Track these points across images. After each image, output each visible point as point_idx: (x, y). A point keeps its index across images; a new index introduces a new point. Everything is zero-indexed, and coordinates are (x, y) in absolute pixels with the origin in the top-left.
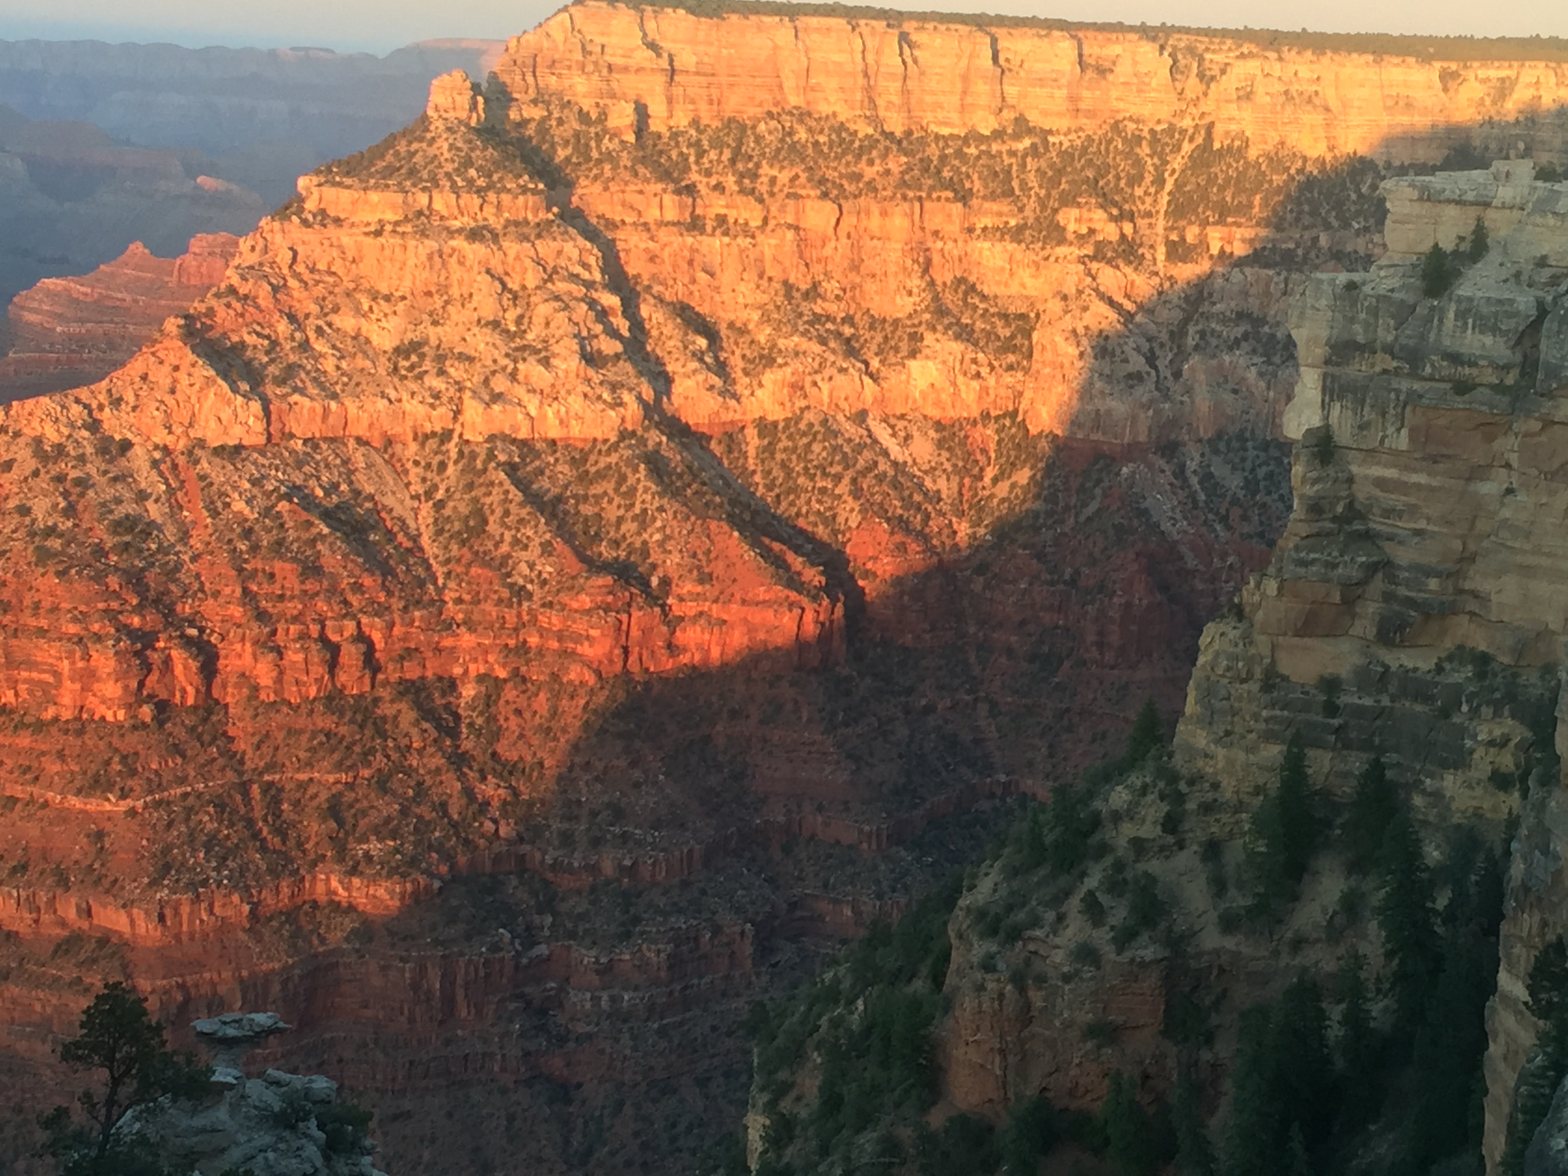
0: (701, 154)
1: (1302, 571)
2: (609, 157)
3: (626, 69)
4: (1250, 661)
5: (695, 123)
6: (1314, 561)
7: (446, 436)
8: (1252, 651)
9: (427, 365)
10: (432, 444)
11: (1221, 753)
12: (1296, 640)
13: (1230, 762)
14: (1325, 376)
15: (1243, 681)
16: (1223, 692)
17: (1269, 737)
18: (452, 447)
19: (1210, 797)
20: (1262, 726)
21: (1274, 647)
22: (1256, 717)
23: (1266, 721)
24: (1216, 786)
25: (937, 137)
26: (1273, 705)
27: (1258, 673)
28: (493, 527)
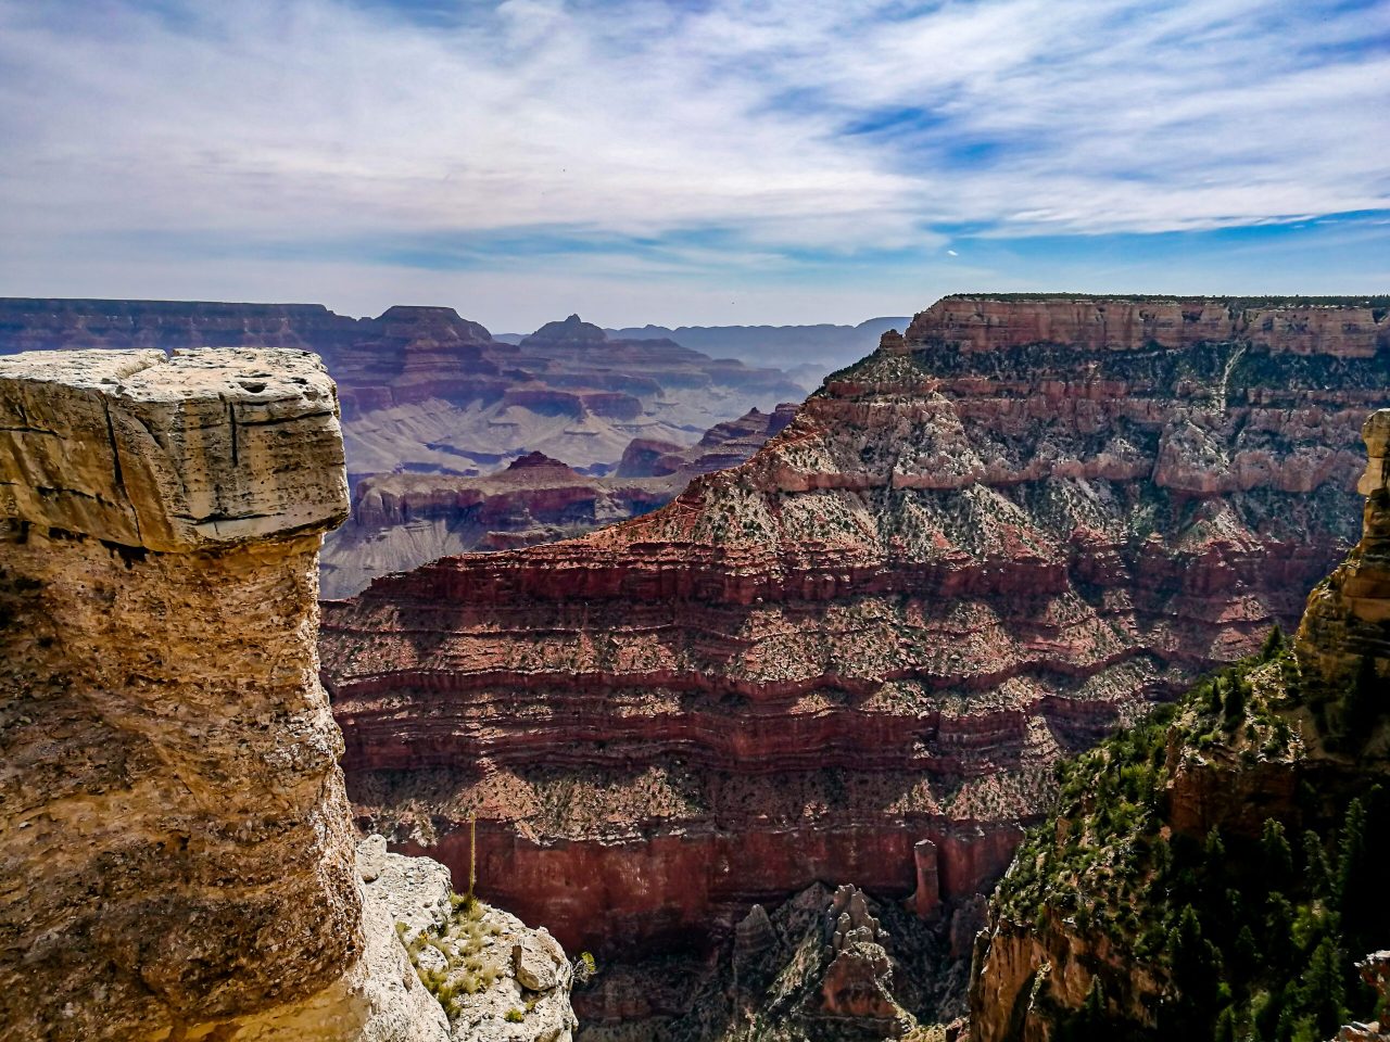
1: (1371, 564)
3: (967, 326)
4: (1340, 610)
5: (998, 348)
6: (1378, 559)
7: (883, 488)
8: (1341, 605)
9: (876, 457)
10: (877, 492)
11: (1322, 657)
12: (1367, 600)
13: (1328, 662)
14: (1384, 463)
15: (1335, 620)
16: (1323, 625)
17: (1350, 650)
18: (887, 493)
19: (1315, 679)
20: (1347, 644)
21: (1354, 603)
22: (1344, 639)
23: (1350, 641)
24: (1319, 674)
25: (1113, 352)
26: (1353, 633)
27: (1344, 616)
28: (904, 528)
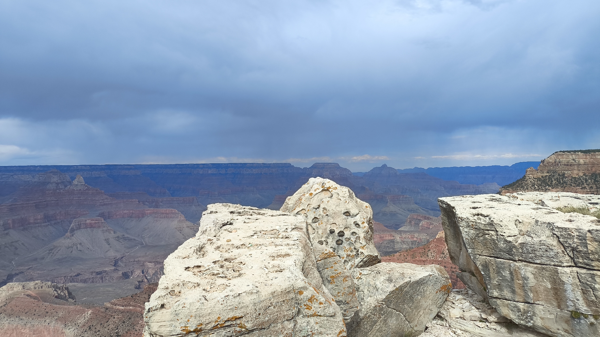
0: (586, 181)
2: (565, 182)
3: (568, 165)
5: (584, 175)
